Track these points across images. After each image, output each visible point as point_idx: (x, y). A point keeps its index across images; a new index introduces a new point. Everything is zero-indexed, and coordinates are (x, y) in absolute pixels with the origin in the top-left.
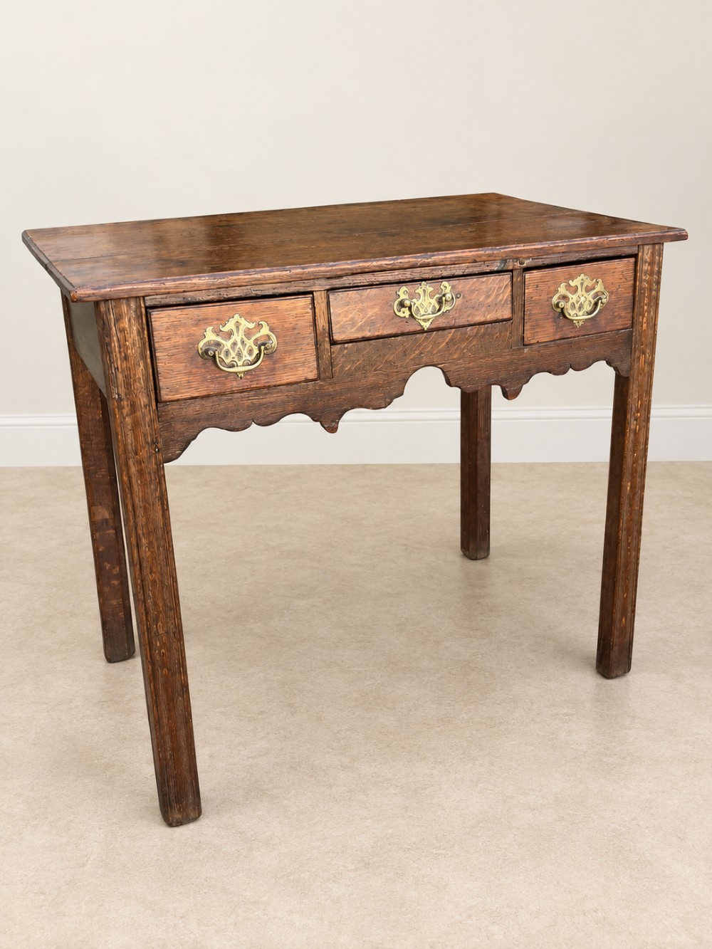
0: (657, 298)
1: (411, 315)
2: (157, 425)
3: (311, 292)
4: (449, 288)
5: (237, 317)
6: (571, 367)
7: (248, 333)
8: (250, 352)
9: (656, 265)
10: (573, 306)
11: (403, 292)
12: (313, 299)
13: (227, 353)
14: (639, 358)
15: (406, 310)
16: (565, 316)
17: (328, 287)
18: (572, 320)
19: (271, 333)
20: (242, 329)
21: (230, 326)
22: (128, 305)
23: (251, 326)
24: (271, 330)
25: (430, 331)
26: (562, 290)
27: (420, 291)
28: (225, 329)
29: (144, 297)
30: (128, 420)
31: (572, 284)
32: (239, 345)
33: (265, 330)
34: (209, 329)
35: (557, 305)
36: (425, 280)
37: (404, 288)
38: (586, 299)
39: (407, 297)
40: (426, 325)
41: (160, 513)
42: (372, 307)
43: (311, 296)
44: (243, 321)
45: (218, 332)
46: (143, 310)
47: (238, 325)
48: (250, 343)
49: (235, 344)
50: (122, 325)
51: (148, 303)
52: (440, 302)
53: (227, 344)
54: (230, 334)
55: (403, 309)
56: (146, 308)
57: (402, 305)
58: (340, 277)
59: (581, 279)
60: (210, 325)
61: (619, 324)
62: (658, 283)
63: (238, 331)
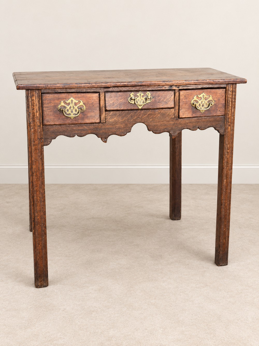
0: (235, 105)
1: (135, 103)
2: (42, 133)
3: (99, 92)
4: (150, 94)
5: (72, 98)
6: (199, 128)
7: (76, 104)
8: (76, 111)
9: (234, 91)
10: (200, 105)
11: (132, 95)
12: (99, 95)
13: (68, 110)
14: (228, 128)
15: (133, 101)
16: (197, 109)
17: (105, 91)
18: (200, 110)
19: (83, 105)
20: (73, 102)
21: (69, 101)
22: (35, 92)
23: (77, 102)
24: (84, 104)
25: (142, 109)
26: (195, 98)
27: (138, 94)
28: (67, 102)
29: (41, 89)
30: (32, 130)
31: (199, 96)
32: (72, 108)
33: (82, 103)
34: (62, 101)
35: (193, 104)
36: (141, 91)
37: (133, 93)
38: (205, 102)
39: (133, 96)
40: (140, 107)
41: (41, 165)
42: (121, 99)
43: (99, 93)
44: (73, 100)
45: (65, 103)
46: (40, 93)
47: (72, 101)
48: (76, 107)
49: (71, 107)
50: (33, 99)
51: (42, 92)
52: (146, 99)
53: (68, 107)
54: (69, 104)
55: (132, 101)
56: (42, 93)
57: (131, 99)
58: (109, 88)
59: (203, 95)
60: (62, 100)
61: (219, 113)
62: (235, 99)
63: (72, 103)
